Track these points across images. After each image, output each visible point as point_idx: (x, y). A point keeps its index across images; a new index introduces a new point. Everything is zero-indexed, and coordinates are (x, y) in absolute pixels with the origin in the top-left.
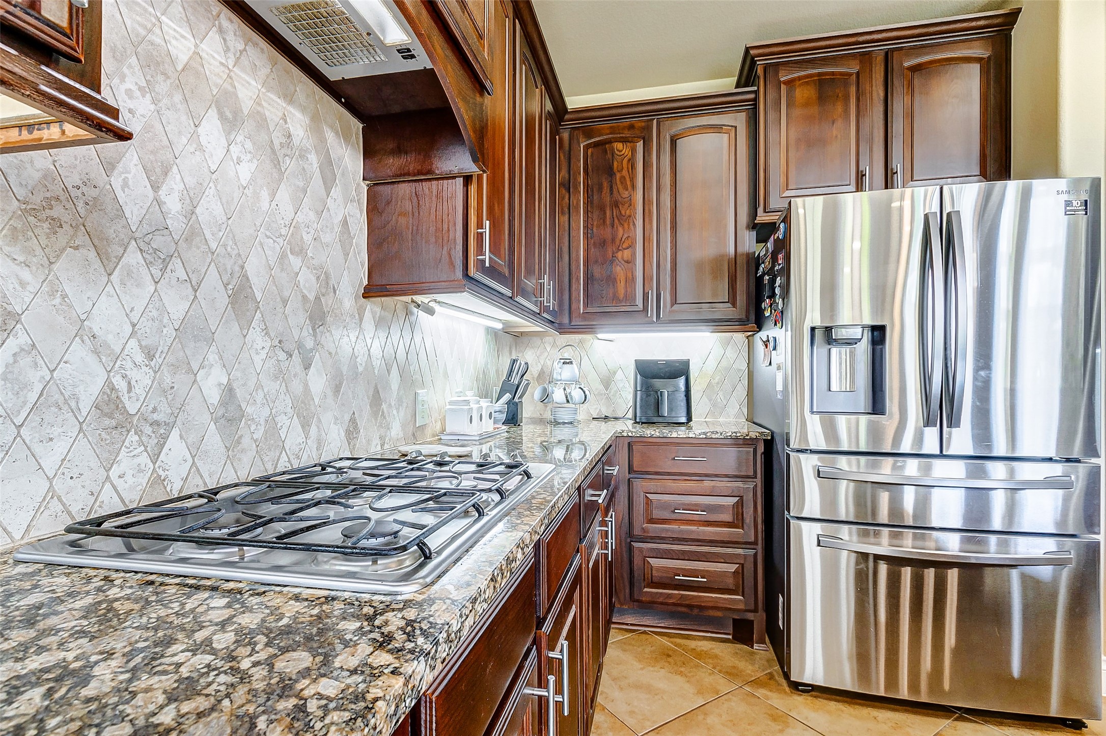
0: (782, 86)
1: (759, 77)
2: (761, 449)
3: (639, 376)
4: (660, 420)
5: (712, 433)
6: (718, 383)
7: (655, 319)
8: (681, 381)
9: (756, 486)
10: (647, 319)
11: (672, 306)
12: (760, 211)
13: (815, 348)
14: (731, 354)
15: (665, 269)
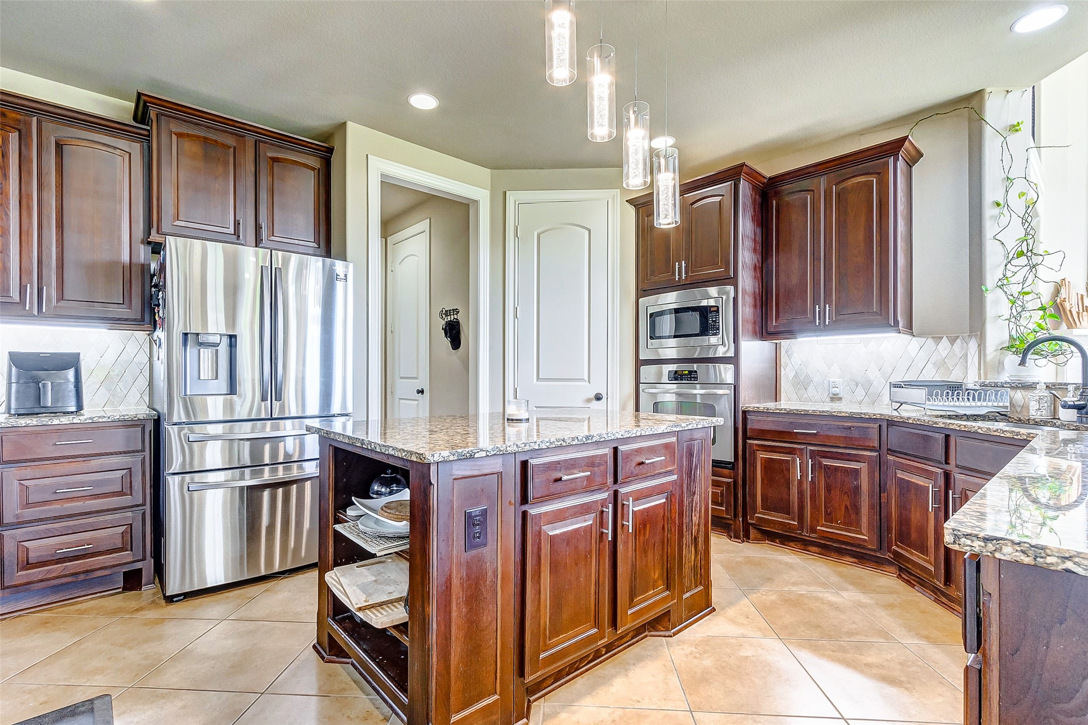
0: (173, 135)
1: (152, 121)
2: (150, 427)
3: (14, 369)
4: (43, 410)
5: (99, 417)
6: (117, 375)
7: (36, 313)
8: (71, 373)
9: (144, 458)
10: (24, 312)
11: (58, 301)
12: (154, 231)
13: (188, 347)
14: (132, 348)
15: (50, 265)
